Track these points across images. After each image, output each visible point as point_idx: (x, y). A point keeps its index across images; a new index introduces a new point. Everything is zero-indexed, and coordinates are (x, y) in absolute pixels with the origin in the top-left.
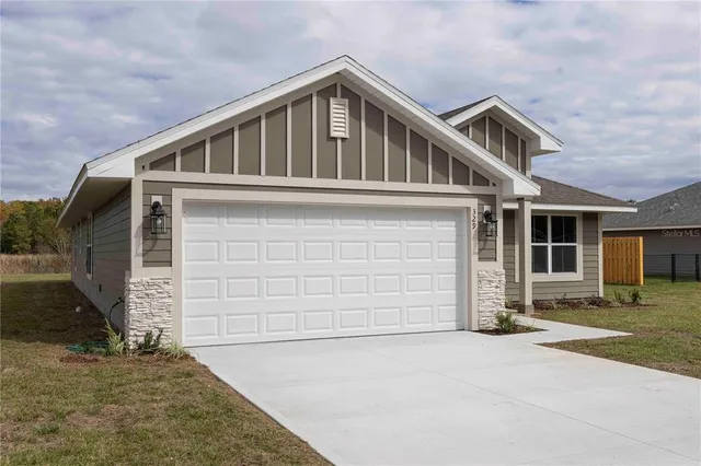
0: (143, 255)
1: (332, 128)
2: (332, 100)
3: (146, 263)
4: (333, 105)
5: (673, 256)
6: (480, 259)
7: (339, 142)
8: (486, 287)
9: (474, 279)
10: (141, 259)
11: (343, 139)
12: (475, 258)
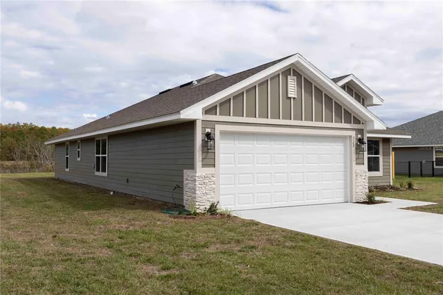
0: (202, 161)
1: (289, 92)
2: (289, 77)
3: (203, 166)
4: (289, 80)
5: (409, 162)
6: (357, 164)
7: (292, 99)
8: (360, 179)
9: (354, 175)
10: (201, 163)
11: (294, 98)
12: (354, 163)
